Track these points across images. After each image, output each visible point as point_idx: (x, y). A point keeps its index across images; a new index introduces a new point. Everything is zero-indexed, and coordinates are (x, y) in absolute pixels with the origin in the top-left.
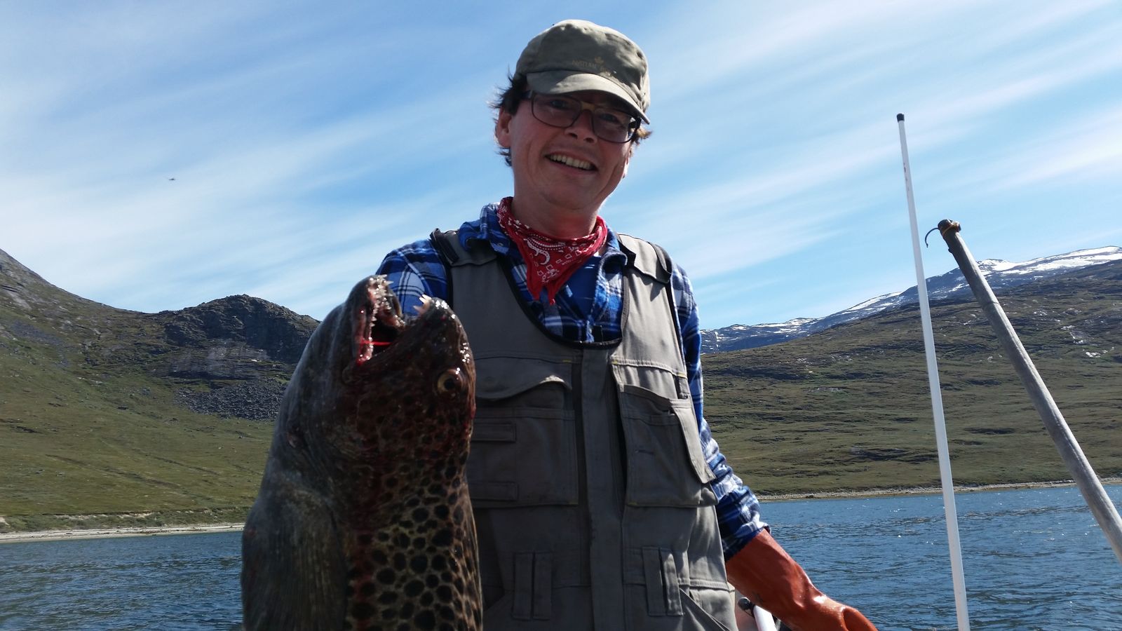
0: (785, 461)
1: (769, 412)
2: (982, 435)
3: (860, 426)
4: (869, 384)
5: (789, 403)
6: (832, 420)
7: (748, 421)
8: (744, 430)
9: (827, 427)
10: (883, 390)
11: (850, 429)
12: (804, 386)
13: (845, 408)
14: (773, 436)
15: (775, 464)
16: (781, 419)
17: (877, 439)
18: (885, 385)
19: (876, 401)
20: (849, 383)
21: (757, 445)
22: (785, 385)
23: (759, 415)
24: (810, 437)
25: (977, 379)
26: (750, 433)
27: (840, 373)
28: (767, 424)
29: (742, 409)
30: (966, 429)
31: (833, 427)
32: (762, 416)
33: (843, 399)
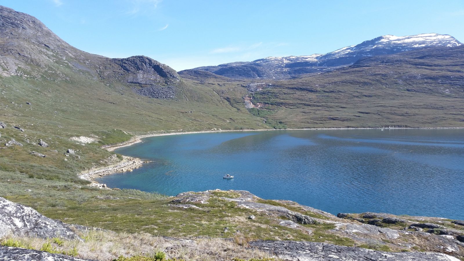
0: (311, 119)
1: (306, 103)
2: (362, 114)
3: (331, 109)
4: (335, 95)
5: (312, 100)
6: (324, 107)
7: (301, 106)
8: (300, 109)
9: (322, 109)
10: (339, 97)
11: (328, 110)
12: (317, 95)
13: (328, 103)
14: (308, 111)
15: (309, 120)
16: (310, 105)
17: (335, 114)
18: (340, 95)
19: (337, 101)
20: (330, 94)
21: (304, 114)
22: (311, 94)
23: (304, 104)
24: (318, 112)
25: (366, 95)
26: (302, 110)
27: (327, 91)
28: (306, 107)
29: (299, 102)
30: (358, 112)
31: (324, 109)
32: (305, 104)
33: (327, 100)
